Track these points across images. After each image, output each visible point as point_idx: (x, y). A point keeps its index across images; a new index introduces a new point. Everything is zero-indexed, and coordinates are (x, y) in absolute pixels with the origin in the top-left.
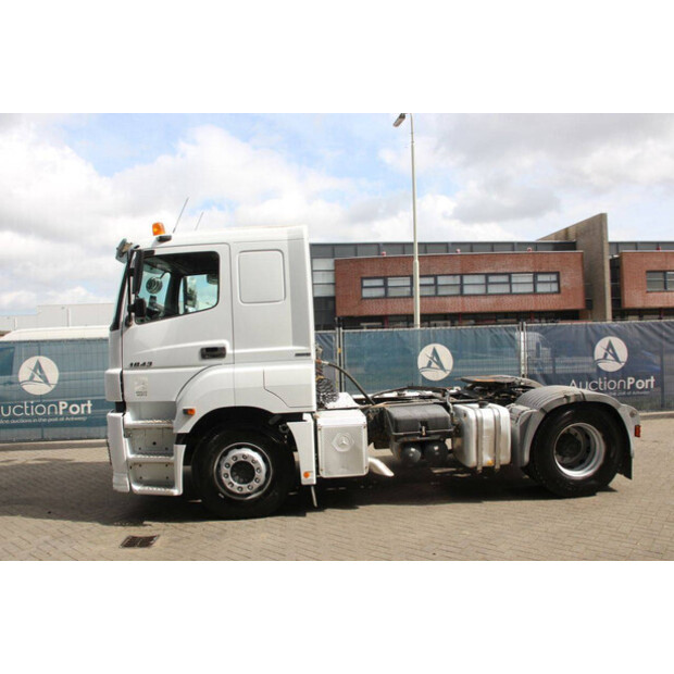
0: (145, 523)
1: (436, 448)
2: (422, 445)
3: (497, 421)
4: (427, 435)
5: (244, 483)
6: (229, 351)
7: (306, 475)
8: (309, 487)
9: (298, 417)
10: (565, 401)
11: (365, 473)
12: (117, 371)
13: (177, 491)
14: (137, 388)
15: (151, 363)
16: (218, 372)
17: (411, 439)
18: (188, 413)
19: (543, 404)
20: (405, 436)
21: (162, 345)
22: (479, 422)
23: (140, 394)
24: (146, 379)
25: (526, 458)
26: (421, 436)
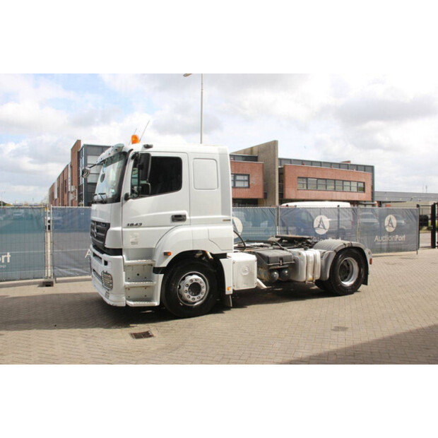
0: (131, 325)
1: (286, 272)
2: (279, 271)
3: (315, 257)
4: (283, 265)
5: (195, 295)
6: (188, 217)
7: (228, 289)
8: (229, 295)
9: (224, 256)
10: (344, 247)
11: (255, 287)
12: (119, 229)
13: (157, 303)
14: (131, 240)
15: (141, 224)
16: (181, 230)
17: (275, 267)
18: (166, 254)
19: (335, 248)
20: (274, 265)
21: (149, 212)
22: (308, 257)
23: (133, 243)
24: (138, 234)
25: (328, 276)
26: (280, 265)
